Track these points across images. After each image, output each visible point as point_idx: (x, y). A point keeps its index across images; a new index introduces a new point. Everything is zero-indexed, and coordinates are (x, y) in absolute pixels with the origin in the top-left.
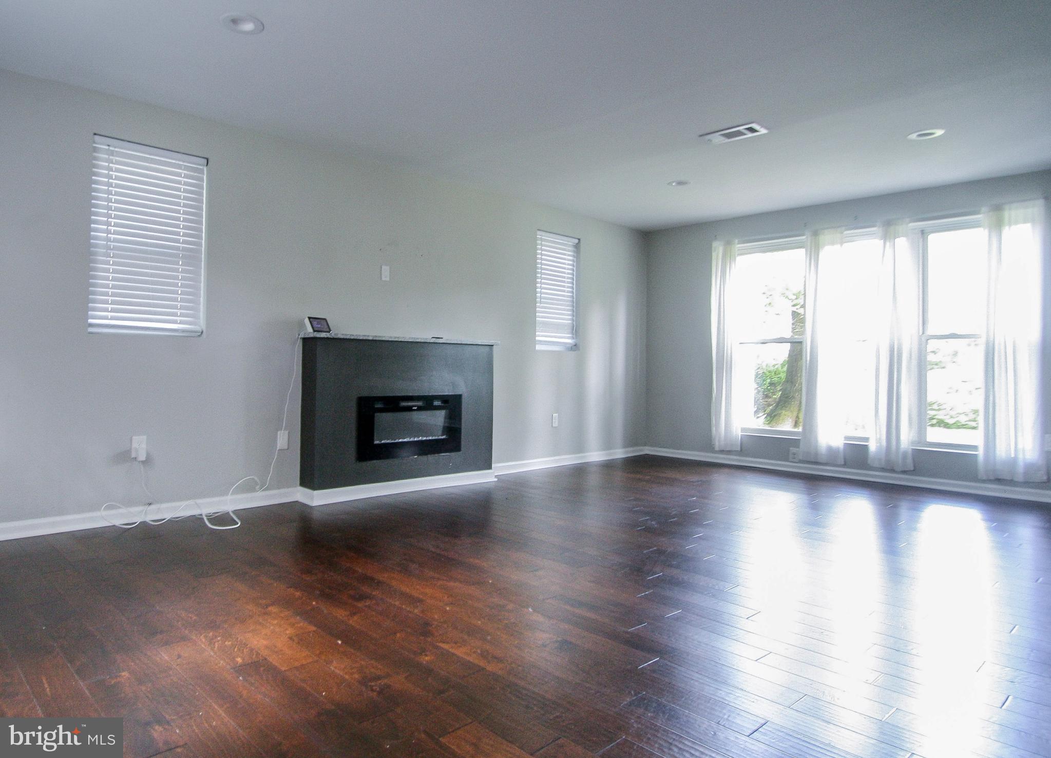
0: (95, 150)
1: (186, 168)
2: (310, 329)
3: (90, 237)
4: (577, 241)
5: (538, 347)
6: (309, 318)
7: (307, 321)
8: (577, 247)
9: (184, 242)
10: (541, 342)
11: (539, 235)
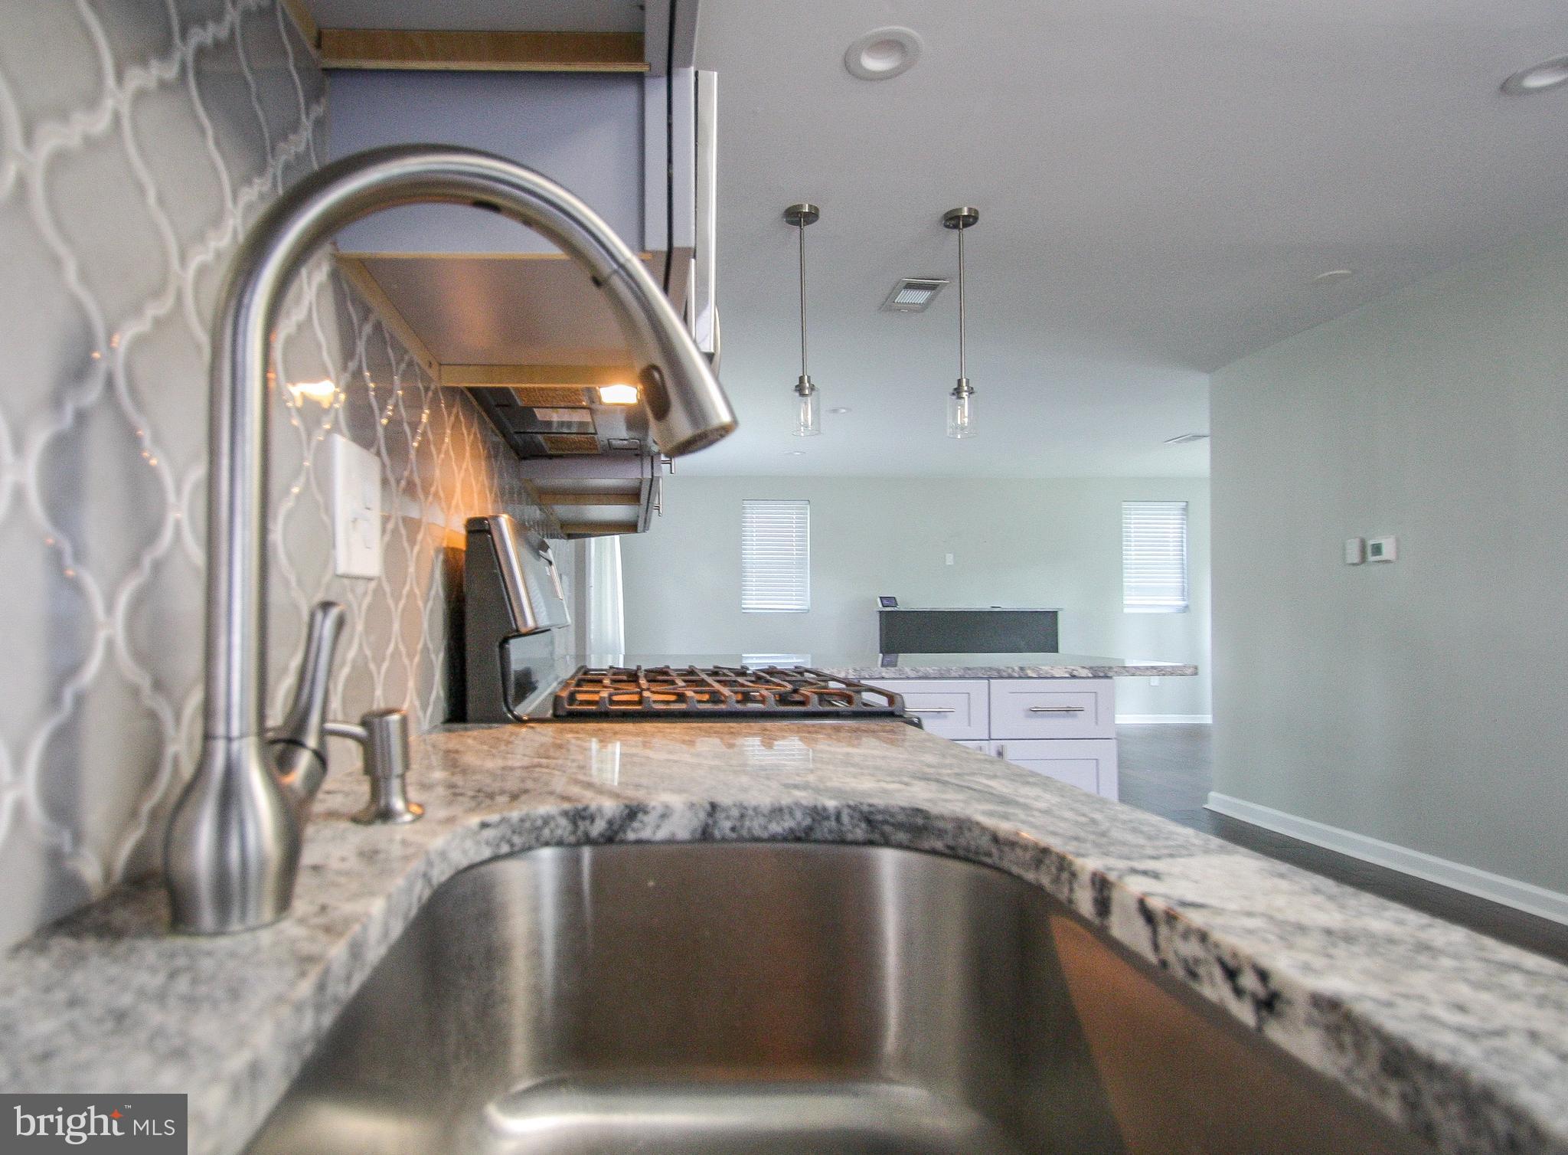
0: (744, 508)
1: (797, 508)
2: (881, 606)
3: (742, 554)
4: (1185, 504)
5: (1126, 610)
6: (881, 598)
7: (879, 599)
8: (1185, 509)
9: (797, 554)
10: (1130, 606)
11: (1125, 505)
